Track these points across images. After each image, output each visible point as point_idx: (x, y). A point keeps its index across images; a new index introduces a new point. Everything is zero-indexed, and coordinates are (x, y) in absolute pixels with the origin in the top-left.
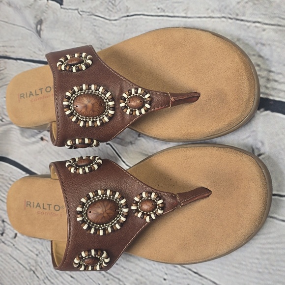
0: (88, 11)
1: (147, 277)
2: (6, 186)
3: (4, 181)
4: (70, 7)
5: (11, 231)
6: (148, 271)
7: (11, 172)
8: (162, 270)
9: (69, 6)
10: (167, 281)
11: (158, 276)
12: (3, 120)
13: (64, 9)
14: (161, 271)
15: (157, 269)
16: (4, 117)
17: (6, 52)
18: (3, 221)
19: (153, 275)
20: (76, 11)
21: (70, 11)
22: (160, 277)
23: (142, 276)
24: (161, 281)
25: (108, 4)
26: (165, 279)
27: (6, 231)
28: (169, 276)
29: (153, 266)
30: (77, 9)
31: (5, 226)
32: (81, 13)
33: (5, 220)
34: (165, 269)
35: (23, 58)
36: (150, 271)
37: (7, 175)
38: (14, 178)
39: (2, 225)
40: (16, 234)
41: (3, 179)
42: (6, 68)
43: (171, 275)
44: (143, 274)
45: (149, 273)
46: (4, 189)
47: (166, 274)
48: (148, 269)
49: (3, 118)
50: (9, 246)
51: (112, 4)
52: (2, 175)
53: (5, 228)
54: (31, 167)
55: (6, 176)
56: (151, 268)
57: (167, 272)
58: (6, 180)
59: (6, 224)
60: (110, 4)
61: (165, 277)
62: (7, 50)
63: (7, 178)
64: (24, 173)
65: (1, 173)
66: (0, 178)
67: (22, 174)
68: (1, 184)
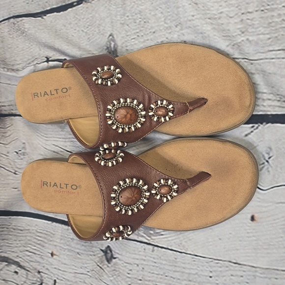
1: (195, 280)
2: (35, 238)
3: (32, 235)
5: (49, 280)
6: (194, 274)
7: (36, 225)
8: (207, 269)
10: (213, 278)
11: (204, 276)
14: (206, 271)
15: (202, 270)
18: (39, 272)
19: (200, 277)
22: (206, 276)
23: (190, 281)
24: (208, 279)
26: (211, 277)
27: (45, 281)
28: (214, 273)
29: (198, 269)
31: (42, 277)
33: (41, 271)
34: (210, 268)
36: (196, 274)
37: (33, 228)
38: (40, 230)
39: (39, 276)
40: (55, 281)
41: (30, 233)
43: (215, 271)
44: (190, 279)
45: (196, 276)
46: (34, 242)
47: (211, 272)
48: (194, 273)
52: (29, 230)
53: (43, 278)
55: (33, 230)
56: (197, 271)
57: (211, 270)
58: (33, 233)
59: (41, 273)
61: (211, 275)
63: (34, 231)
64: (50, 222)
65: (27, 228)
66: (27, 233)
67: (47, 223)
68: (29, 238)
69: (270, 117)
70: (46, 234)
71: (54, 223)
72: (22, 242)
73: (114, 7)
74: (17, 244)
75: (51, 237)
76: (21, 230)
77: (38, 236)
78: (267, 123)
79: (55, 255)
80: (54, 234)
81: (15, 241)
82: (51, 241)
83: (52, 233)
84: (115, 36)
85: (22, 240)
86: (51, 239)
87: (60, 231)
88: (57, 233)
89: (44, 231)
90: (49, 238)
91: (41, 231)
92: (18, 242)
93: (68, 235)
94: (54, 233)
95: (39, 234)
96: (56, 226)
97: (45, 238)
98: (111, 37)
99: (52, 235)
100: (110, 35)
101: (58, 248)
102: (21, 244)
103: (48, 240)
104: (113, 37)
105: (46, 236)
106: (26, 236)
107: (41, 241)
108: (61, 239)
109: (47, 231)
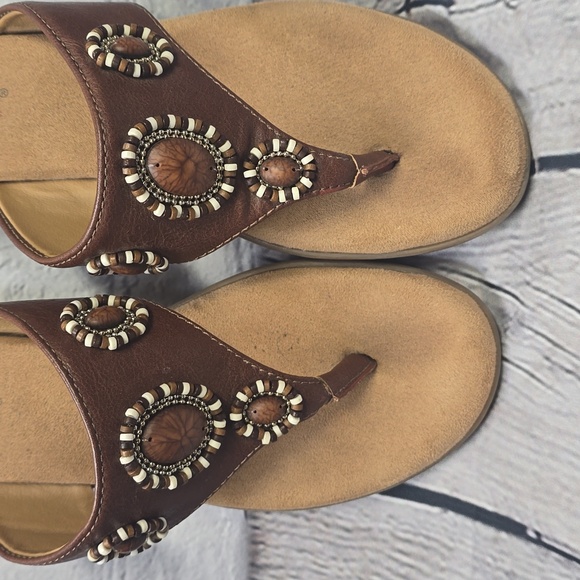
2: (391, 558)
3: (380, 546)
7: (391, 517)
37: (382, 525)
38: (406, 532)
41: (375, 539)
46: (389, 569)
52: (369, 530)
55: (382, 531)
58: (384, 541)
64: (436, 510)
65: (362, 525)
66: (365, 539)
67: (428, 513)
68: (371, 555)
70: (426, 548)
71: (451, 514)
72: (353, 565)
74: (341, 570)
75: (444, 558)
76: (348, 530)
77: (401, 552)
80: (450, 549)
81: (334, 559)
82: (443, 570)
83: (445, 546)
85: (353, 560)
86: (443, 564)
87: (470, 542)
88: (462, 547)
89: (416, 534)
90: (437, 559)
91: (409, 536)
92: (342, 565)
93: (495, 559)
94: (451, 544)
95: (400, 546)
96: (455, 524)
97: (423, 559)
99: (443, 550)
102: (352, 570)
103: (433, 565)
105: (425, 553)
106: (362, 549)
107: (411, 566)
108: (475, 569)
109: (428, 538)
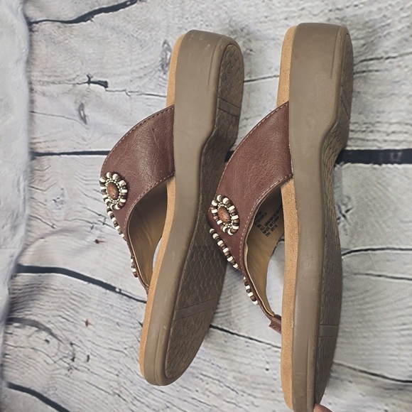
0: (137, 90)
1: (246, 372)
2: (69, 301)
3: (66, 297)
4: (116, 89)
5: (82, 354)
6: (247, 365)
7: (71, 285)
8: (263, 359)
9: (116, 87)
10: (270, 371)
11: (258, 367)
12: (54, 226)
13: (110, 91)
14: (262, 361)
15: (256, 360)
16: (54, 222)
17: (48, 147)
18: (72, 344)
19: (253, 368)
20: (124, 93)
21: (117, 93)
22: (262, 368)
23: (240, 372)
24: (264, 373)
25: (158, 80)
26: (267, 370)
27: (77, 356)
28: (271, 364)
29: (252, 357)
30: (125, 90)
31: (74, 350)
32: (129, 94)
33: (73, 342)
34: (266, 357)
35: (67, 151)
36: (249, 364)
37: (68, 289)
38: (75, 291)
39: (71, 348)
40: (88, 356)
41: (64, 294)
42: (50, 166)
43: (273, 362)
44: (241, 370)
45: (249, 367)
46: (68, 306)
47: (268, 363)
48: (247, 362)
49: (54, 224)
50: (83, 371)
51: (163, 79)
52: (63, 290)
53: (75, 352)
54: (93, 275)
55: (67, 291)
56: (250, 360)
57: (268, 360)
59: (74, 346)
60: (160, 79)
61: (267, 367)
62: (48, 145)
63: (68, 293)
64: (86, 283)
65: (61, 288)
66: (61, 294)
67: (83, 284)
68: (62, 300)
69: (350, 153)
70: (81, 298)
71: (91, 284)
72: (55, 304)
73: (171, 6)
74: (50, 306)
75: (87, 302)
76: (55, 290)
77: (73, 299)
78: (346, 163)
79: (90, 324)
80: (89, 298)
81: (48, 302)
82: (86, 306)
83: (87, 297)
84: (170, 44)
85: (55, 302)
86: (86, 304)
87: (97, 295)
88: (94, 297)
89: (79, 293)
90: (84, 302)
91: (76, 293)
92: (51, 304)
93: (106, 301)
94: (90, 296)
95: (73, 297)
96: (92, 289)
97: (80, 302)
98: (166, 45)
99: (87, 299)
100: (165, 43)
101: (94, 315)
102: (54, 306)
103: (82, 304)
104: (168, 45)
105: (80, 300)
106: (59, 298)
107: (75, 305)
108: (98, 305)
109: (82, 294)
